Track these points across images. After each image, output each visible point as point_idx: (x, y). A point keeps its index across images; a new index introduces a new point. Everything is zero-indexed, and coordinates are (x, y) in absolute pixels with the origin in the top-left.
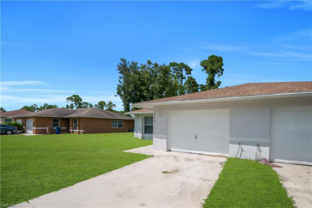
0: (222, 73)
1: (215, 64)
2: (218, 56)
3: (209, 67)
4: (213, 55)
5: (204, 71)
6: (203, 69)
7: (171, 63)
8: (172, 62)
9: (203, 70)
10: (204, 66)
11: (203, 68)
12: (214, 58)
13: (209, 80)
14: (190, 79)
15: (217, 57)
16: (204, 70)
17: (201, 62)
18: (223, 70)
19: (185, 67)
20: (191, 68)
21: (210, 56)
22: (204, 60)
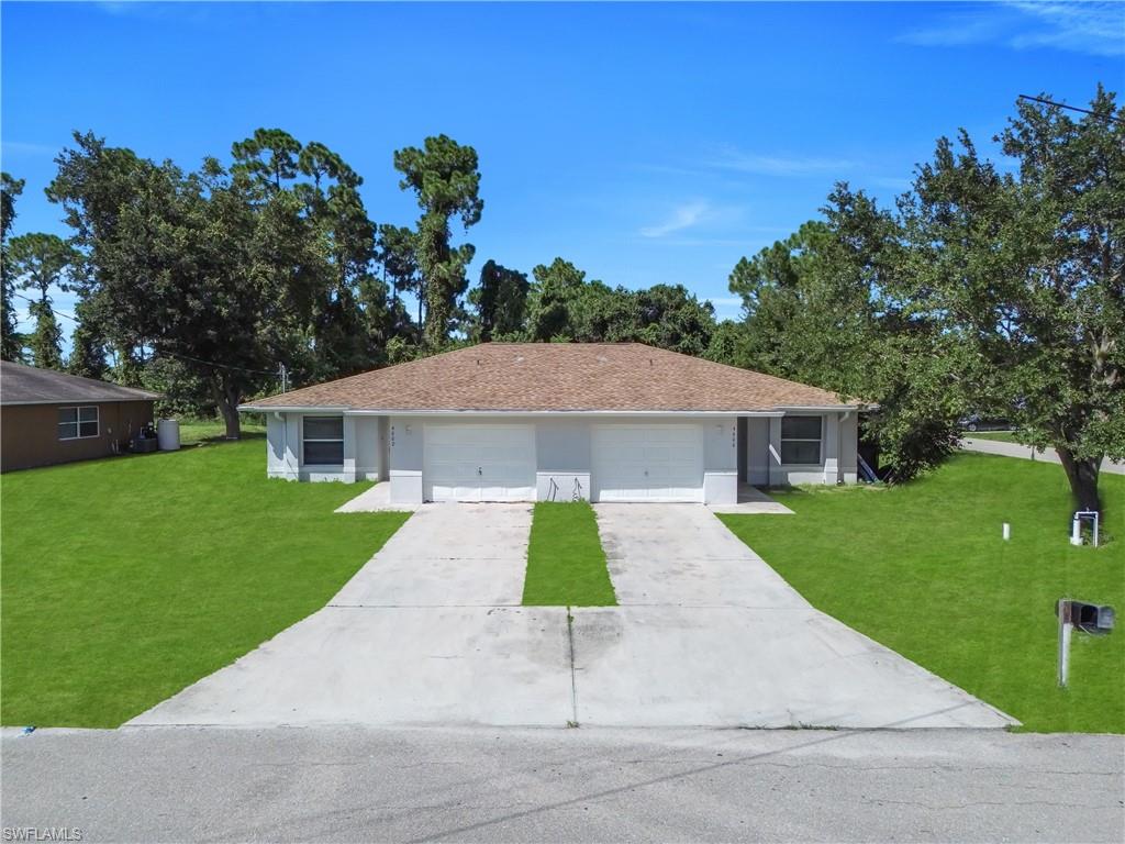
0: (477, 217)
2: (461, 144)
4: (442, 136)
5: (407, 189)
6: (406, 182)
7: (262, 131)
8: (266, 129)
9: (403, 187)
10: (405, 169)
11: (404, 176)
15: (458, 148)
16: (407, 186)
17: (396, 152)
18: (480, 205)
19: (333, 166)
20: (359, 175)
21: (435, 139)
22: (407, 146)
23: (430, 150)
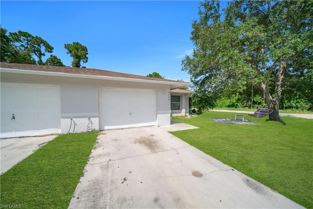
0: (87, 61)
1: (79, 51)
3: (73, 52)
5: (69, 54)
10: (68, 49)
11: (68, 51)
12: (78, 45)
13: (75, 64)
14: (53, 58)
15: (82, 46)
18: (87, 58)
19: (44, 43)
20: (52, 46)
21: (75, 43)
22: (68, 44)
23: (74, 44)
